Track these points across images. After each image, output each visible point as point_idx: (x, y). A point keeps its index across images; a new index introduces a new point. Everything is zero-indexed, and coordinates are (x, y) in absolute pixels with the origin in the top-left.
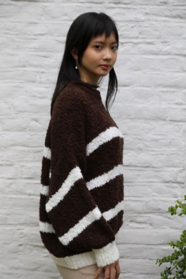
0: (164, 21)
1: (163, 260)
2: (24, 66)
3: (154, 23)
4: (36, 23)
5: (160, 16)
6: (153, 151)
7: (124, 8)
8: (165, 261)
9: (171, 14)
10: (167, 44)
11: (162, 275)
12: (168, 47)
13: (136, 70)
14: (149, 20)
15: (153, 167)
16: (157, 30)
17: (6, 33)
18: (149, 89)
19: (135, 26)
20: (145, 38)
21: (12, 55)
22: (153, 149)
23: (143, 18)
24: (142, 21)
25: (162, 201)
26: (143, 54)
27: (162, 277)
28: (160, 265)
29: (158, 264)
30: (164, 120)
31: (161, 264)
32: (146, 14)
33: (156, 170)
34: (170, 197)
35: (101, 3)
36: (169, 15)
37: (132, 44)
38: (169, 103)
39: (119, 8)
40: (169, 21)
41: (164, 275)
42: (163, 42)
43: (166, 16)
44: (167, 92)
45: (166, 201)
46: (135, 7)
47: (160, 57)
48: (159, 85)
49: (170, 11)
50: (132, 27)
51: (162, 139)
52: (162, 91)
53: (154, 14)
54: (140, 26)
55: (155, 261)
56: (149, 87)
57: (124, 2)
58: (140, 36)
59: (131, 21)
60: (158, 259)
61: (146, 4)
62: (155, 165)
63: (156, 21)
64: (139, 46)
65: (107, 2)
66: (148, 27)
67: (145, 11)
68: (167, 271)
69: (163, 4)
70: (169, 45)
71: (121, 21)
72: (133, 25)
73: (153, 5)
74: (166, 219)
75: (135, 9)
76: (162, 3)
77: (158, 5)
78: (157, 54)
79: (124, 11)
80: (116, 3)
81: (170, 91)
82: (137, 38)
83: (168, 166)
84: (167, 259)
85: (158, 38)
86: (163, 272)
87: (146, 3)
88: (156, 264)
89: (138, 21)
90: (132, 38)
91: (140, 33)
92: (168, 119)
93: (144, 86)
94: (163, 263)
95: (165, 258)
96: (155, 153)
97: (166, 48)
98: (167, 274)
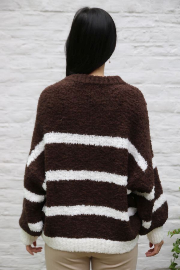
0: (172, 27)
1: (173, 232)
2: (52, 68)
3: (163, 29)
4: (61, 31)
5: (168, 23)
6: (163, 139)
7: (137, 17)
8: (175, 233)
9: (177, 21)
10: (174, 47)
11: (174, 245)
12: (175, 50)
13: (148, 70)
14: (158, 26)
15: (163, 153)
16: (165, 35)
17: (36, 40)
18: (159, 86)
19: (147, 32)
20: (155, 42)
21: (41, 58)
22: (163, 137)
23: (153, 25)
24: (153, 27)
25: (171, 182)
26: (153, 56)
27: (174, 247)
28: (171, 237)
29: (170, 236)
30: (172, 112)
31: (172, 235)
32: (156, 21)
33: (166, 155)
34: (177, 178)
35: (118, 12)
36: (176, 21)
37: (144, 47)
38: (176, 98)
39: (133, 16)
40: (175, 27)
41: (176, 245)
42: (170, 45)
43: (173, 23)
44: (174, 88)
45: (174, 182)
46: (146, 15)
47: (169, 58)
48: (168, 83)
49: (177, 18)
50: (144, 33)
51: (171, 129)
52: (170, 88)
53: (163, 21)
54: (151, 32)
55: (167, 234)
56: (159, 84)
57: (137, 11)
58: (151, 40)
59: (143, 28)
60: (169, 232)
61: (156, 13)
62: (165, 151)
63: (165, 27)
64: (150, 48)
65: (122, 11)
66: (157, 32)
67: (155, 19)
68: (178, 242)
69: (171, 12)
70: (176, 48)
71: (134, 28)
72: (144, 31)
73: (162, 13)
74: (175, 197)
75: (146, 17)
76: (169, 11)
77: (166, 13)
78: (166, 56)
79: (137, 19)
80: (130, 12)
81: (177, 87)
82: (148, 42)
83: (176, 152)
84: (177, 231)
85: (166, 42)
86: (175, 243)
87: (156, 11)
88: (168, 235)
89: (148, 28)
90: (144, 42)
91: (151, 38)
92: (175, 111)
93: (154, 83)
94: (174, 235)
95: (175, 230)
96: (164, 141)
97: (173, 51)
98: (178, 244)
